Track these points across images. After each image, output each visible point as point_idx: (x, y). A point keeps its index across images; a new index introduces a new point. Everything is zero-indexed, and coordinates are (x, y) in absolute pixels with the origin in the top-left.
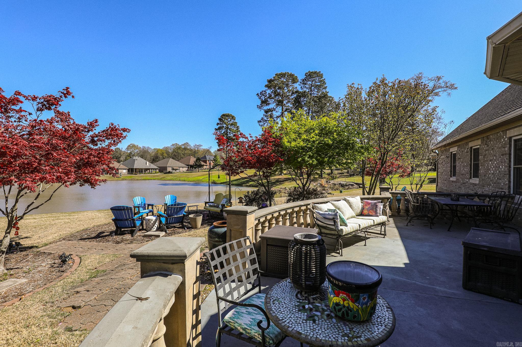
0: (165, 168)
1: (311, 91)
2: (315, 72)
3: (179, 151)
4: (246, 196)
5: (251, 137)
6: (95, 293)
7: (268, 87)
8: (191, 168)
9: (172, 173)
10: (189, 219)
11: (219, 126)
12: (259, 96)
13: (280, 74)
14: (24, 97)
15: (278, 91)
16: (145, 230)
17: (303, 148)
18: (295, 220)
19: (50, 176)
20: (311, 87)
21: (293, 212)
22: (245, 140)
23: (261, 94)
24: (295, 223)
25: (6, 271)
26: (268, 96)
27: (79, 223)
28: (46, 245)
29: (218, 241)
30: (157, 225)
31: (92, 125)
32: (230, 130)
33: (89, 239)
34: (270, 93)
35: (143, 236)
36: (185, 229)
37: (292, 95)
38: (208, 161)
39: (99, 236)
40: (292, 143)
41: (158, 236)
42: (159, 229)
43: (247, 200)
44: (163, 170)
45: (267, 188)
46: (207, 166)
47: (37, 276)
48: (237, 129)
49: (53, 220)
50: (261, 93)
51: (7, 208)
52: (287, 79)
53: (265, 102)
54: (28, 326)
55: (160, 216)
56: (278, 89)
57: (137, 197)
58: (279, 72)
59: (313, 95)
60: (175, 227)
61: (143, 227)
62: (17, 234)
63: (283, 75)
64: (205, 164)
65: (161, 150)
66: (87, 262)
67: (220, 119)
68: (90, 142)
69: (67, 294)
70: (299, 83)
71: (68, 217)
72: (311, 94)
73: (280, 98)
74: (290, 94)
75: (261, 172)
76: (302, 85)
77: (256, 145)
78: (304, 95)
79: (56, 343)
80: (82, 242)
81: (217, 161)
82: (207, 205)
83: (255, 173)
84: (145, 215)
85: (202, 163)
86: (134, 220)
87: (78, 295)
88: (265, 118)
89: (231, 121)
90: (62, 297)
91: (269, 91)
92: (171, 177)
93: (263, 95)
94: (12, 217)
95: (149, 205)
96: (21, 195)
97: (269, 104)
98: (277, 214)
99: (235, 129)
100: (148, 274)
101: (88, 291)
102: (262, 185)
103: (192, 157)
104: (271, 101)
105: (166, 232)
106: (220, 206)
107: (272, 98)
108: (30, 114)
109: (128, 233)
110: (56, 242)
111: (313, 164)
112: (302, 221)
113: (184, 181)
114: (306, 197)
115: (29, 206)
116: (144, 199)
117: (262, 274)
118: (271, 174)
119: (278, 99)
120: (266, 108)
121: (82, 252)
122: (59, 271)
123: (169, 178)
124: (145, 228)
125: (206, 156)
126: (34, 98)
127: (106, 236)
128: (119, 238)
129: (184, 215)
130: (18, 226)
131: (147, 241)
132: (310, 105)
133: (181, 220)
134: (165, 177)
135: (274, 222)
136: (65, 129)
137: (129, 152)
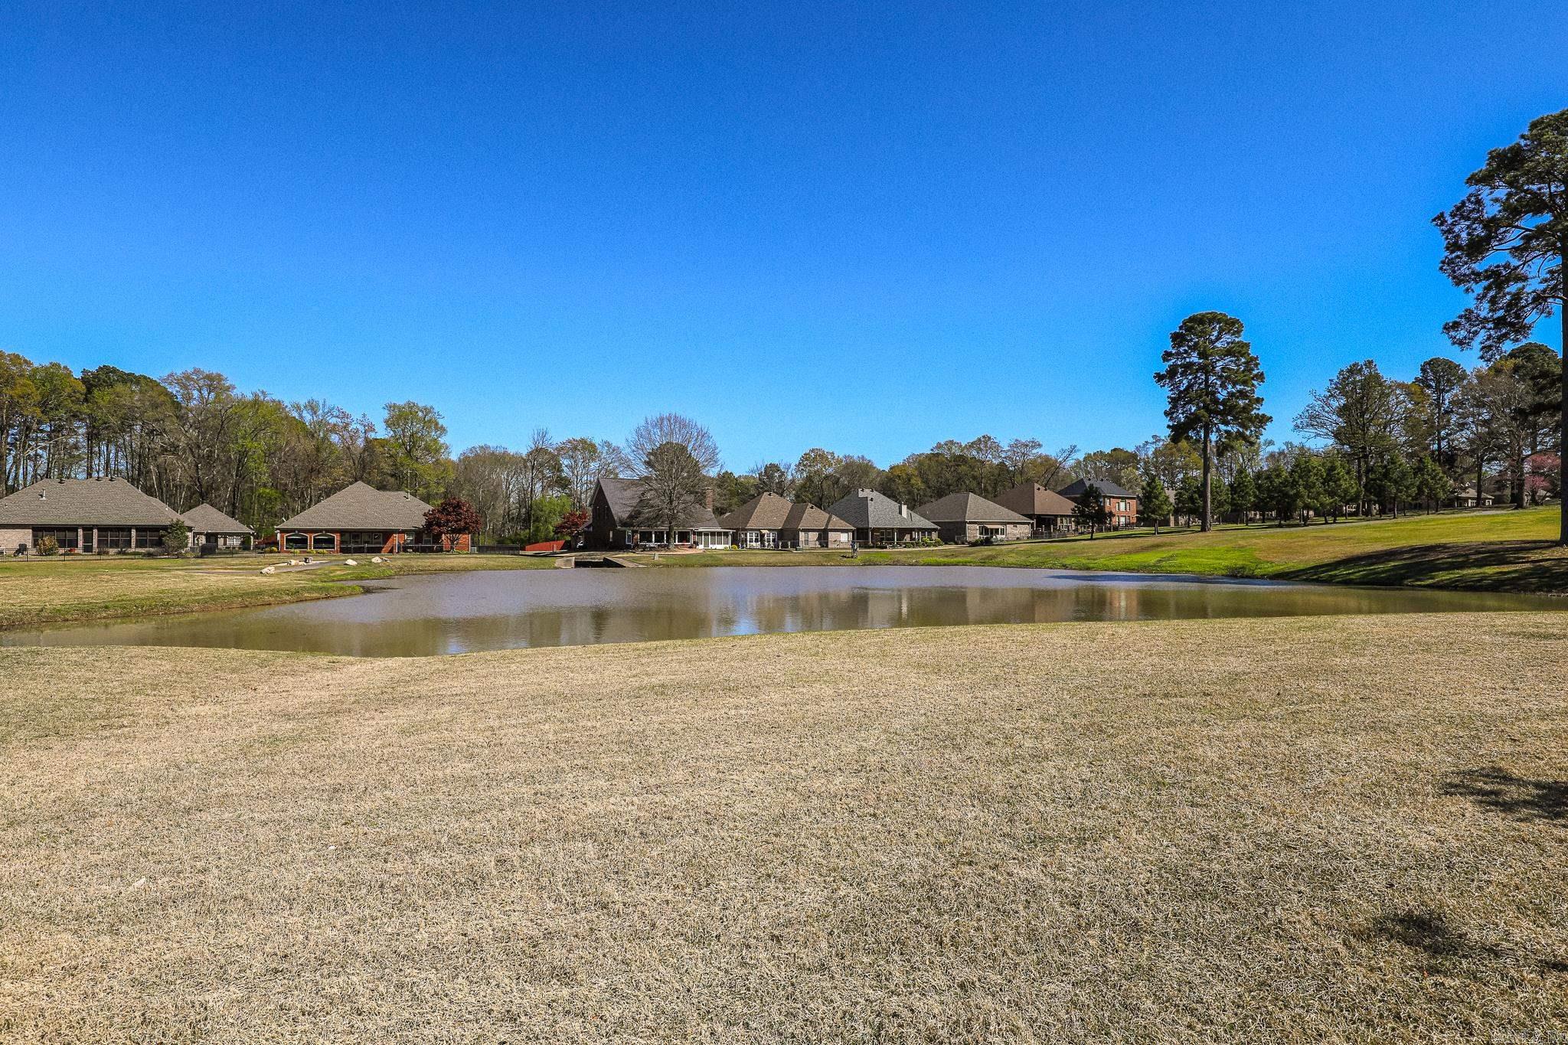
0: (959, 527)
11: (1171, 362)
44: (951, 532)
50: (1456, 208)
67: (1176, 338)
89: (1218, 338)
93: (1465, 218)
103: (1036, 485)
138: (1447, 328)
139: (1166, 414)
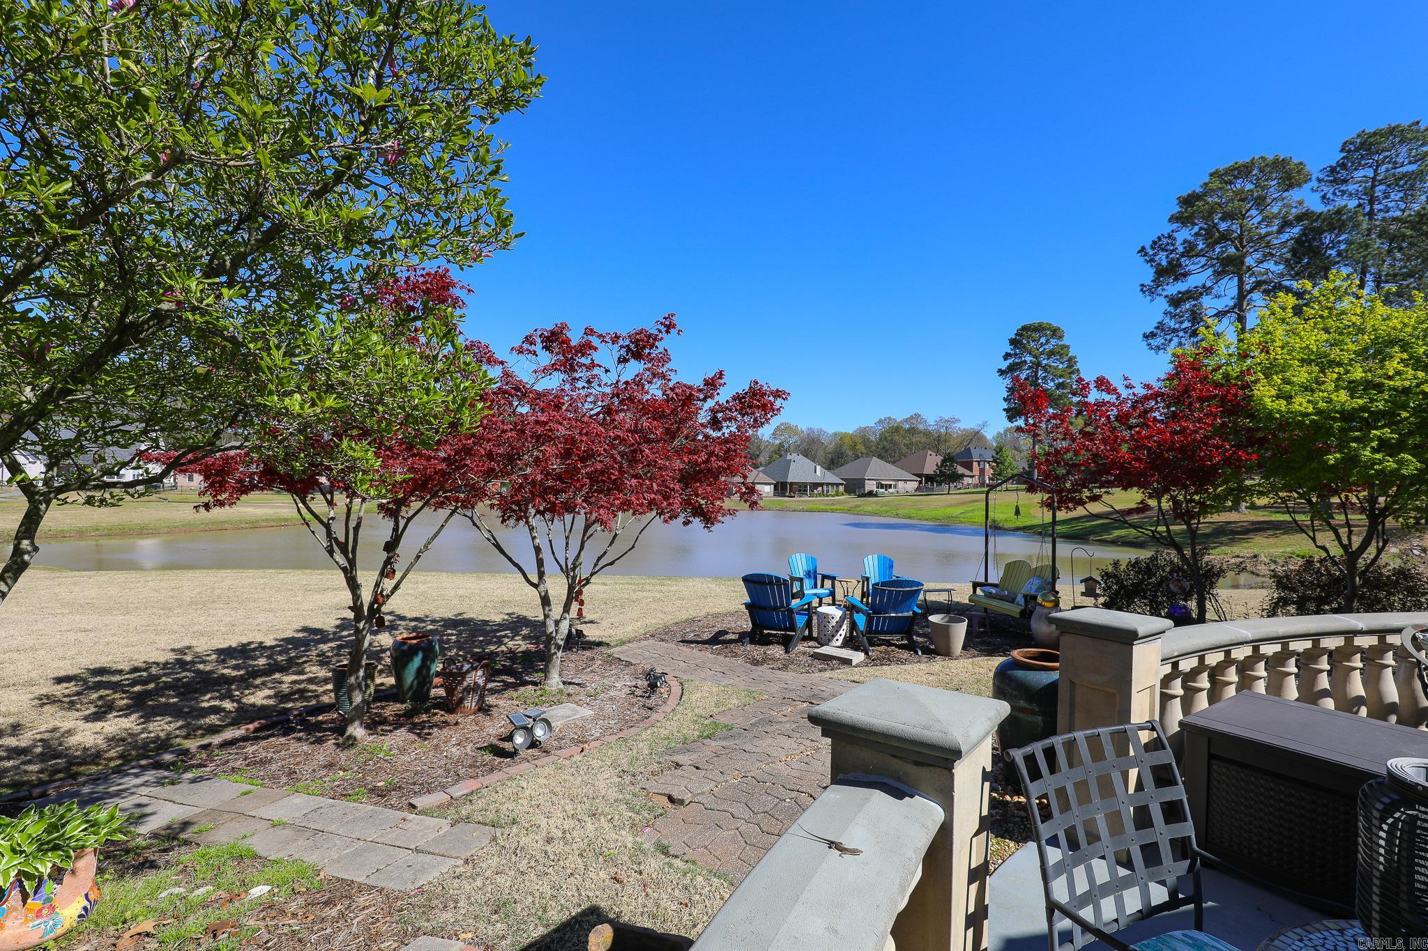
0: (860, 483)
1: (1371, 202)
2: (1392, 131)
3: (896, 438)
4: (1107, 574)
5: (1129, 387)
6: (710, 777)
7: (1182, 219)
8: (926, 482)
9: (876, 495)
10: (928, 627)
11: (1010, 361)
12: (1146, 254)
13: (1228, 171)
14: (600, 336)
15: (1223, 226)
16: (816, 639)
17: (1348, 416)
18: (1324, 682)
19: (638, 499)
20: (1373, 186)
21: (1316, 652)
22: (1107, 397)
23: (1153, 248)
24: (1325, 693)
25: (561, 686)
26: (1181, 249)
27: (678, 603)
28: (623, 643)
29: (1026, 709)
30: (844, 631)
31: (712, 384)
32: (1046, 371)
33: (698, 642)
34: (1189, 238)
35: (812, 656)
36: (916, 653)
37: (1280, 231)
38: (975, 464)
39: (717, 639)
40: (1298, 399)
41: (847, 662)
42: (850, 643)
43: (1109, 588)
44: (854, 487)
45: (1188, 552)
46: (972, 477)
47: (609, 708)
48: (1070, 366)
49: (634, 591)
50: (1155, 243)
51: (567, 559)
52: (1258, 179)
53: (1171, 271)
54: (594, 815)
55: (851, 608)
56: (1223, 219)
57: (798, 555)
58: (1222, 166)
59: (1380, 216)
60: (889, 644)
61: (811, 632)
62: (580, 612)
63: (1242, 171)
64: (967, 472)
65: (851, 436)
66: (694, 697)
67: (1013, 342)
68: (709, 423)
69: (659, 763)
70: (1314, 184)
71: (658, 588)
72: (1371, 214)
73: (1232, 250)
74: (1275, 228)
75: (1164, 500)
76: (1329, 190)
77: (1146, 412)
78: (1337, 221)
79: (641, 873)
80: (684, 649)
81: (1002, 463)
82: (979, 592)
83: (1142, 502)
84: (815, 603)
85: (961, 470)
86: (791, 611)
87: (679, 772)
88: (1173, 324)
89: (1047, 342)
90: (650, 768)
91: (1184, 234)
92: (874, 506)
93: (1163, 250)
94: (574, 578)
95: (824, 577)
96: (588, 535)
97: (1185, 275)
98: (1247, 651)
99: (1061, 366)
100: (851, 776)
101: (697, 768)
102: (1169, 541)
103: (930, 452)
104: (1190, 265)
105: (867, 653)
106: (1020, 599)
107: (1197, 255)
108: (607, 371)
109: (779, 643)
110: (640, 640)
111: (1404, 472)
112: (1357, 687)
113: (910, 518)
114: (1362, 597)
115: (599, 559)
116: (813, 560)
117: (1206, 863)
118: (1205, 509)
119: (1223, 252)
120: (1174, 288)
121: (685, 672)
122: (644, 706)
123: (869, 509)
124: (815, 634)
125: (972, 450)
126: (616, 338)
127: (731, 642)
128: (757, 651)
129: (914, 613)
130: (583, 597)
131: (820, 671)
132: (1365, 257)
133: (906, 628)
134: (858, 506)
135: (1235, 678)
136: (667, 395)
137: (777, 442)
138: (1146, 337)
139: (1005, 400)
